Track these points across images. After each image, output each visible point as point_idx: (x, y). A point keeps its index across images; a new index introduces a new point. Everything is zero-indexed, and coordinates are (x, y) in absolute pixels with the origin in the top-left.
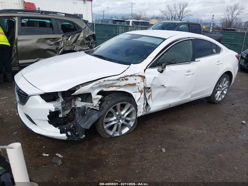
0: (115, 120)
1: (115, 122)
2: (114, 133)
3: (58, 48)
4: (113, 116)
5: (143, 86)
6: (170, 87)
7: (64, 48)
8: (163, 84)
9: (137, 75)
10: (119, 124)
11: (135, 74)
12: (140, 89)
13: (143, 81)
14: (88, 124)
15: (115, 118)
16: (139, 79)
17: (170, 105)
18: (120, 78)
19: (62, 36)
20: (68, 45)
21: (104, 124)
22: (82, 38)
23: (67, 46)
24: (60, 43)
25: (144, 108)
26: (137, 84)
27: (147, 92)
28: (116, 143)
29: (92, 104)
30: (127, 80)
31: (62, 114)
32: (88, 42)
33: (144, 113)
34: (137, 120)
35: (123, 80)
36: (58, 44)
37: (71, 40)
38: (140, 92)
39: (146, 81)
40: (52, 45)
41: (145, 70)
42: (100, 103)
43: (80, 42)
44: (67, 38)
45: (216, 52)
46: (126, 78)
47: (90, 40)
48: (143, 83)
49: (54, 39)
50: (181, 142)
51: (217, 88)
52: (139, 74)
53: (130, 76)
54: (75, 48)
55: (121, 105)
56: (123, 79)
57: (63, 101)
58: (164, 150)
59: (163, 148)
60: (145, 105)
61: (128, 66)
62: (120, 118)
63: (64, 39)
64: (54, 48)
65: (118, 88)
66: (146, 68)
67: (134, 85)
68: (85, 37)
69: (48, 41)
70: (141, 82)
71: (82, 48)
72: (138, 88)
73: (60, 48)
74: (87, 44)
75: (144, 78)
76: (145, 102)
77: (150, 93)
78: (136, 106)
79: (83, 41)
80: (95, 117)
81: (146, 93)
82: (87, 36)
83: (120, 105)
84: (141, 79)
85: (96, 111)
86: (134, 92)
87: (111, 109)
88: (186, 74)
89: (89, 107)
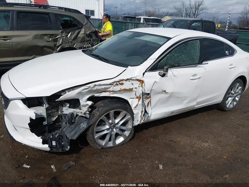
0: (108, 129)
1: (108, 132)
2: (107, 143)
3: (56, 44)
4: (106, 124)
5: (142, 92)
6: (172, 93)
7: (63, 45)
8: (165, 90)
9: (135, 79)
10: (113, 133)
11: (132, 78)
12: (138, 95)
13: (142, 86)
14: (75, 133)
15: (107, 127)
16: (137, 84)
17: (172, 112)
18: (114, 82)
19: (61, 32)
20: (67, 41)
21: (94, 133)
22: (83, 35)
23: (66, 43)
24: (59, 39)
25: (142, 116)
26: (134, 89)
27: (145, 98)
28: (107, 156)
29: (81, 111)
30: (122, 84)
31: (46, 121)
32: (90, 39)
33: (142, 121)
34: (133, 129)
35: (117, 85)
36: (56, 40)
37: (70, 36)
38: (137, 98)
39: (145, 86)
40: (50, 42)
41: (144, 74)
42: (90, 110)
43: (80, 39)
44: (67, 34)
45: (228, 54)
46: (120, 82)
47: (91, 37)
48: (141, 88)
49: (51, 35)
50: (182, 157)
51: (229, 94)
52: (137, 78)
53: (126, 80)
54: (75, 45)
55: (115, 112)
56: (118, 83)
57: (48, 106)
58: (161, 167)
59: (161, 164)
60: (143, 113)
61: (125, 68)
62: (114, 126)
63: (63, 35)
64: (52, 44)
65: (112, 94)
66: (146, 72)
67: (131, 90)
68: (86, 33)
69: (46, 37)
70: (139, 86)
71: (83, 46)
72: (136, 94)
73: (58, 45)
74: (88, 41)
75: (143, 82)
76: (143, 110)
77: (149, 99)
78: (132, 114)
79: (83, 38)
80: (84, 126)
81: (145, 100)
82: (88, 33)
83: (113, 113)
84: (139, 84)
85: (86, 119)
86: (131, 98)
87: (103, 117)
88: (192, 78)
89: (78, 114)
